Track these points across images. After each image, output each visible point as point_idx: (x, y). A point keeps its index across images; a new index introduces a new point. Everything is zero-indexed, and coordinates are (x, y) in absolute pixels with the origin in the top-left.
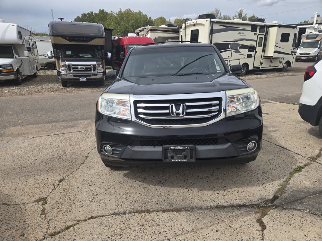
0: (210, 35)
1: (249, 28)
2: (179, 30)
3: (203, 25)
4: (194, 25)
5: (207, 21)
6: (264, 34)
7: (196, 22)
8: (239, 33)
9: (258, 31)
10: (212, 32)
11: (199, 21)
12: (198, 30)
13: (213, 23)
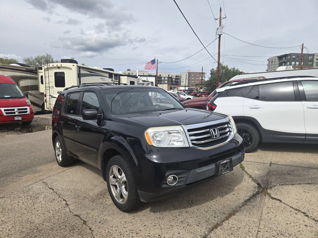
0: (79, 78)
1: (107, 75)
2: (37, 71)
3: (70, 69)
4: (59, 68)
5: (74, 65)
6: (118, 81)
7: (61, 65)
8: (101, 79)
9: (113, 78)
10: (80, 76)
11: (64, 64)
12: (63, 73)
13: (79, 68)
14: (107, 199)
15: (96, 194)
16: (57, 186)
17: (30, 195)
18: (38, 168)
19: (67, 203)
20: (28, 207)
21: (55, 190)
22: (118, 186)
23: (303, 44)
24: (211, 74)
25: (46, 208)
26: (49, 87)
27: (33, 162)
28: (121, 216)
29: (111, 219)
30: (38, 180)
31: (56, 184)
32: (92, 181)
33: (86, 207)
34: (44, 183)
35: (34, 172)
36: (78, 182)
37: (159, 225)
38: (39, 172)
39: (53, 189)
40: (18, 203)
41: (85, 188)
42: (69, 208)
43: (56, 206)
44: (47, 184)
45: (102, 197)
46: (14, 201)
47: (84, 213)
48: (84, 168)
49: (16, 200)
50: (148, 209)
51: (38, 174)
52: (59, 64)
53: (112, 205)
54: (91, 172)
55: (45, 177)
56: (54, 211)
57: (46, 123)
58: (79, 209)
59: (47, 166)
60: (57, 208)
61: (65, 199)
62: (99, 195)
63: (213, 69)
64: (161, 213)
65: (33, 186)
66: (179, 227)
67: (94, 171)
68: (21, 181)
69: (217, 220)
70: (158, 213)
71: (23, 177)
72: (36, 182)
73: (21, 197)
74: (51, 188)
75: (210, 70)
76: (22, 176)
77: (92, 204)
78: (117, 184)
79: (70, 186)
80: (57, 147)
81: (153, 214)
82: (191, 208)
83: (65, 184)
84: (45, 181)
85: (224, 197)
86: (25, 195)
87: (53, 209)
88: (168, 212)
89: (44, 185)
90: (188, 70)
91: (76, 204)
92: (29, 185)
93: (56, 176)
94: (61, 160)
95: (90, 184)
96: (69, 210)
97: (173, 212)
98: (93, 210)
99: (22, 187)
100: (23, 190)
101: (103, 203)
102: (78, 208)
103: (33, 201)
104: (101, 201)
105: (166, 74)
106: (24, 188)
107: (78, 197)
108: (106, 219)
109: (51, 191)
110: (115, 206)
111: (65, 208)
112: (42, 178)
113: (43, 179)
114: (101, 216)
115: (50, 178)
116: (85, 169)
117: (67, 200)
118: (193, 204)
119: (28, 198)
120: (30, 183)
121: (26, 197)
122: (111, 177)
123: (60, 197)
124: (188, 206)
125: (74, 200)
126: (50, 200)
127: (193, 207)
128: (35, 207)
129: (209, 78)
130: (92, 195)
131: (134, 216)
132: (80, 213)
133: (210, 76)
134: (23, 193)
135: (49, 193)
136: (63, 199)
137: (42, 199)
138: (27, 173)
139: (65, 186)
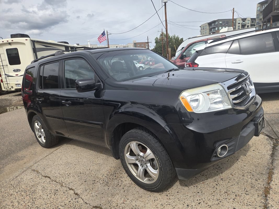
0: (34, 53)
1: (64, 48)
3: (24, 44)
4: (10, 44)
5: (26, 40)
7: (12, 41)
10: (35, 51)
11: (15, 40)
12: (16, 49)
13: (33, 42)
14: (122, 179)
15: (105, 175)
16: (52, 172)
17: (23, 190)
18: (20, 154)
19: (76, 193)
20: (27, 206)
21: (52, 179)
22: (139, 165)
23: (234, 8)
24: (156, 42)
25: (52, 204)
26: (3, 66)
27: (10, 148)
28: (152, 198)
29: (142, 204)
30: (25, 169)
31: (49, 169)
32: (91, 159)
33: (101, 193)
34: (34, 170)
35: (16, 160)
36: (75, 163)
37: (204, 202)
38: (22, 158)
39: (49, 177)
40: (12, 204)
41: (88, 169)
42: (81, 198)
43: (63, 199)
44: (38, 171)
45: (114, 178)
46: (6, 202)
47: (104, 201)
48: (73, 146)
49: (7, 200)
50: (177, 183)
51: (21, 162)
52: (10, 40)
53: (133, 186)
54: (84, 149)
55: (31, 163)
56: (64, 206)
57: (8, 104)
58: (95, 197)
59: (29, 150)
60: (67, 202)
61: (71, 188)
62: (110, 175)
63: (157, 38)
64: (194, 186)
65: (22, 176)
66: (228, 200)
67: (87, 148)
68: (4, 173)
69: (261, 184)
70: (192, 186)
71: (5, 168)
72: (23, 172)
73: (12, 194)
74: (46, 177)
75: (155, 39)
76: (3, 167)
77: (108, 189)
78: (137, 162)
79: (68, 170)
80: (36, 129)
81: (186, 188)
82: (223, 174)
83: (61, 169)
84: (34, 168)
85: (246, 155)
86: (17, 191)
87: (63, 204)
88: (202, 183)
89: (34, 174)
90: (133, 41)
91: (88, 191)
92: (17, 177)
93: (45, 160)
94: (44, 141)
95: (91, 163)
96: (84, 201)
97: (207, 182)
98: (113, 195)
99: (8, 180)
100: (12, 185)
101: (120, 185)
102: (93, 196)
103: (31, 197)
104: (116, 182)
105: (115, 45)
106: (11, 182)
107: (85, 181)
108: (136, 205)
109: (48, 180)
110: (137, 187)
111: (77, 200)
112: (28, 165)
113: (31, 166)
114: (128, 202)
115: (39, 163)
116: (75, 147)
117: (73, 188)
118: (221, 168)
119: (23, 193)
120: (17, 174)
121: (19, 193)
122: (126, 155)
123: (62, 186)
124: (217, 172)
125: (83, 186)
126: (52, 192)
127: (225, 173)
128: (37, 206)
129: (155, 46)
130: (101, 177)
131: (167, 196)
132: (99, 203)
133: (155, 44)
134: (12, 188)
135: (46, 182)
136: (68, 188)
137: (41, 193)
138: (7, 162)
139: (63, 171)
